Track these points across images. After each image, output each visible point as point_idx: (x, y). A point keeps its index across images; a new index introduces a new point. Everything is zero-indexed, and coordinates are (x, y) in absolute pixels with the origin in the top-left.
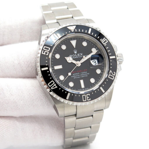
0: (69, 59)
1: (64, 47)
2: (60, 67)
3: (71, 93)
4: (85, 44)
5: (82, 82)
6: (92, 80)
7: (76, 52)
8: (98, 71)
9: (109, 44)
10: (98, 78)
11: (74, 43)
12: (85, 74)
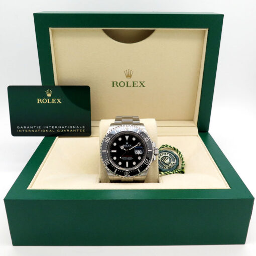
0: (122, 147)
1: (120, 139)
2: (115, 151)
3: (118, 169)
4: (134, 139)
5: (127, 163)
6: (134, 163)
7: (127, 144)
8: (139, 158)
9: (149, 141)
10: (138, 162)
11: (127, 137)
12: (130, 158)
